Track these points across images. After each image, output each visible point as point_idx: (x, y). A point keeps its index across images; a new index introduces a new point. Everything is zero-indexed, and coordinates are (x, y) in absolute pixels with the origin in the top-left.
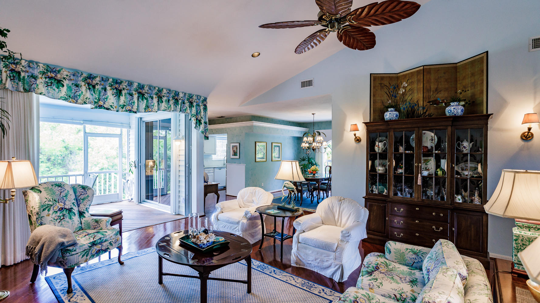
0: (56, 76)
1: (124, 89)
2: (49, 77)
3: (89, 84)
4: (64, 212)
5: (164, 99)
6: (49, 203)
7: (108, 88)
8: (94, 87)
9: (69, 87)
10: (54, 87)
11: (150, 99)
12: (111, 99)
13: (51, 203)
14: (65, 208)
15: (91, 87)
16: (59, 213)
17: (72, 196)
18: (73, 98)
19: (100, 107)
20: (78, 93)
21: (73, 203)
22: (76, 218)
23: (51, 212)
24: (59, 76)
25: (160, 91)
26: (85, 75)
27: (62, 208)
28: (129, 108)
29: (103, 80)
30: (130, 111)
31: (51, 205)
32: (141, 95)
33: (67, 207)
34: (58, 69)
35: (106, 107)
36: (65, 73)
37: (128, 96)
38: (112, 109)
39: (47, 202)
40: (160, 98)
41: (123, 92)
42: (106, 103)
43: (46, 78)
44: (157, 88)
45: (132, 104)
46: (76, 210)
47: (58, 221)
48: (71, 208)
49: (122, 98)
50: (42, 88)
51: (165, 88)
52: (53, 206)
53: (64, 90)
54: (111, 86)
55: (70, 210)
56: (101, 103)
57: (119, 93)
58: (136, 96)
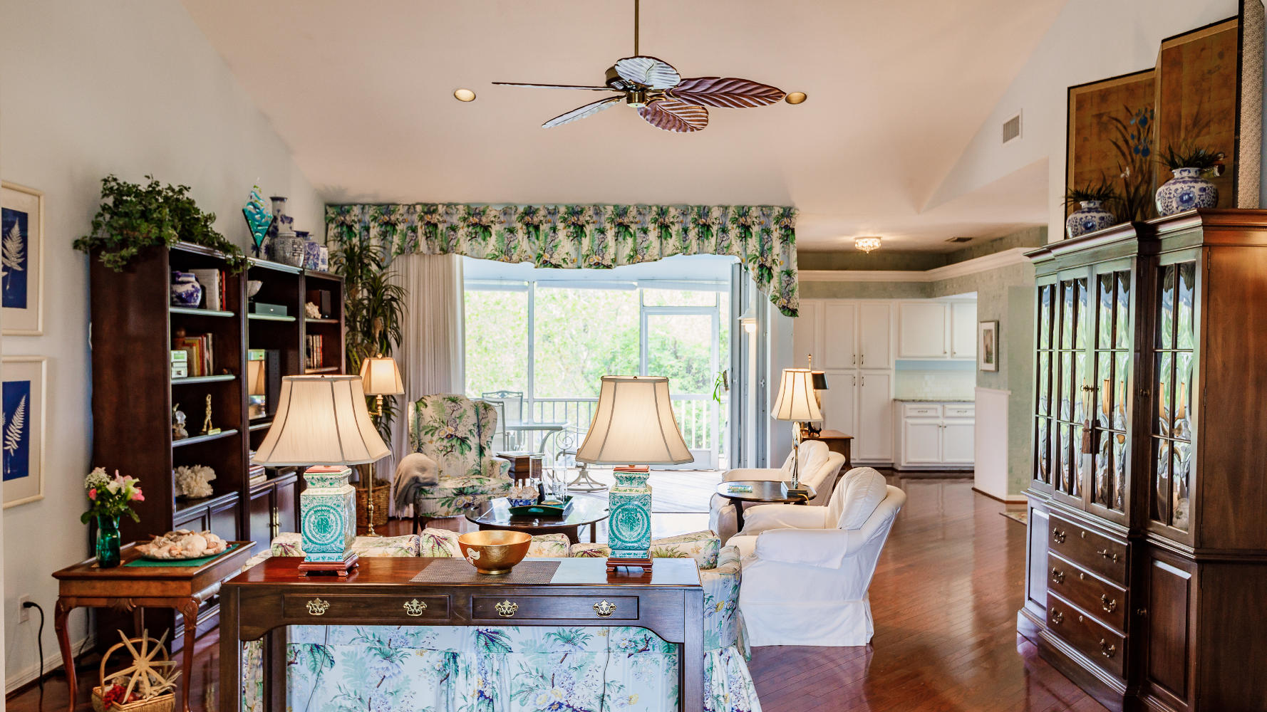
0: (480, 220)
1: (588, 222)
2: (473, 225)
3: (528, 225)
4: (454, 442)
5: (674, 229)
6: (434, 424)
7: (560, 226)
8: (537, 228)
9: (499, 235)
10: (480, 239)
11: (640, 235)
12: (565, 245)
13: (436, 425)
14: (456, 436)
15: (531, 229)
16: (446, 440)
17: (471, 419)
18: (505, 254)
19: (545, 263)
20: (512, 245)
21: (470, 431)
22: (472, 456)
23: (435, 438)
24: (484, 220)
25: (663, 212)
26: (521, 209)
27: (452, 435)
28: (596, 259)
29: (549, 213)
30: (598, 265)
31: (437, 428)
32: (623, 229)
33: (460, 435)
34: (482, 208)
35: (554, 262)
36: (492, 213)
37: (597, 235)
38: (564, 265)
39: (431, 423)
40: (665, 228)
41: (588, 229)
42: (555, 256)
43: (468, 226)
44: (654, 208)
45: (602, 249)
46: (473, 441)
47: (444, 453)
48: (466, 438)
49: (586, 242)
50: (465, 245)
51: (673, 206)
52: (438, 430)
53: (492, 241)
54: (565, 220)
55: (463, 441)
56: (546, 257)
57: (579, 231)
58: (610, 234)
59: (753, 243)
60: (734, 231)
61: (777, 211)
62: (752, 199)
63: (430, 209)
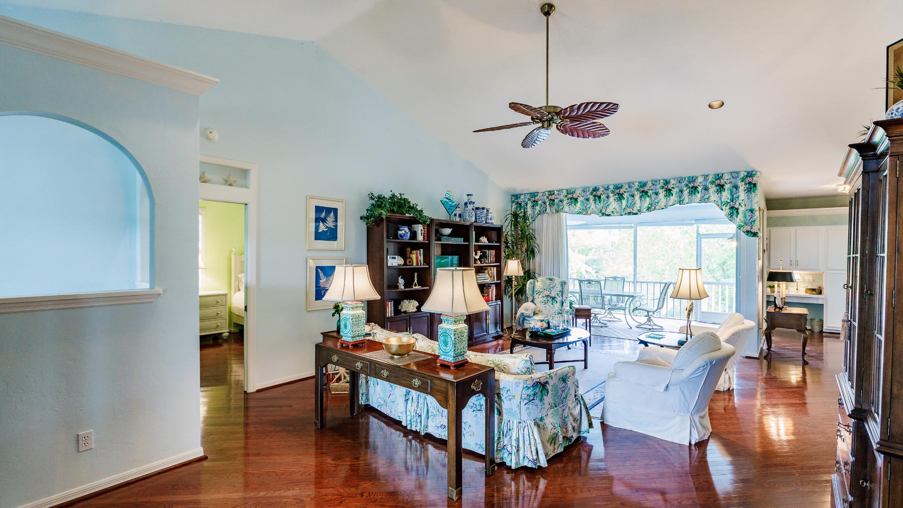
0: (573, 196)
1: (625, 192)
2: (570, 198)
3: (595, 196)
4: (549, 299)
5: (674, 191)
7: (611, 195)
8: (599, 197)
9: (582, 202)
10: (573, 205)
11: (654, 196)
12: (613, 204)
13: (541, 290)
14: (550, 296)
15: (597, 198)
16: (545, 298)
17: (559, 288)
18: (585, 211)
19: (603, 214)
20: (588, 206)
21: (557, 294)
22: (557, 306)
23: (540, 296)
24: (575, 196)
25: (667, 182)
26: (591, 189)
27: (548, 296)
28: (629, 210)
29: (605, 189)
30: (630, 213)
32: (644, 193)
33: (552, 296)
34: (573, 191)
35: (607, 213)
36: (578, 192)
37: (630, 198)
38: (612, 214)
39: (539, 289)
40: (669, 191)
41: (625, 195)
42: (608, 210)
43: (568, 199)
44: (662, 181)
45: (632, 205)
46: (559, 299)
47: (544, 303)
48: (555, 297)
49: (624, 202)
50: (566, 208)
51: (672, 179)
53: (579, 205)
54: (613, 192)
55: (553, 298)
56: (604, 211)
57: (620, 197)
58: (637, 197)
59: (726, 195)
60: (713, 189)
61: (742, 175)
62: (725, 169)
63: (551, 193)
